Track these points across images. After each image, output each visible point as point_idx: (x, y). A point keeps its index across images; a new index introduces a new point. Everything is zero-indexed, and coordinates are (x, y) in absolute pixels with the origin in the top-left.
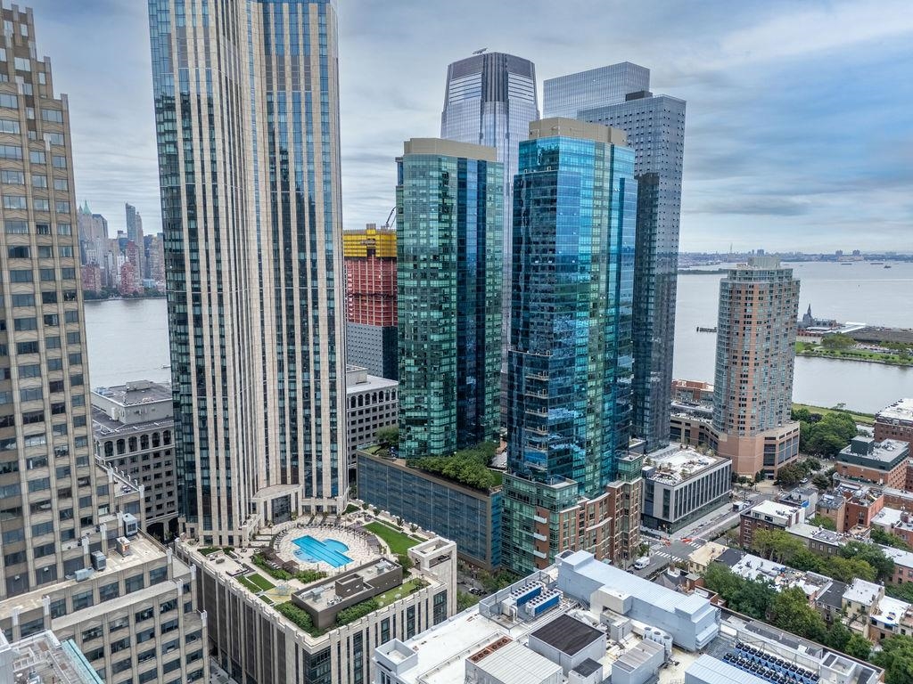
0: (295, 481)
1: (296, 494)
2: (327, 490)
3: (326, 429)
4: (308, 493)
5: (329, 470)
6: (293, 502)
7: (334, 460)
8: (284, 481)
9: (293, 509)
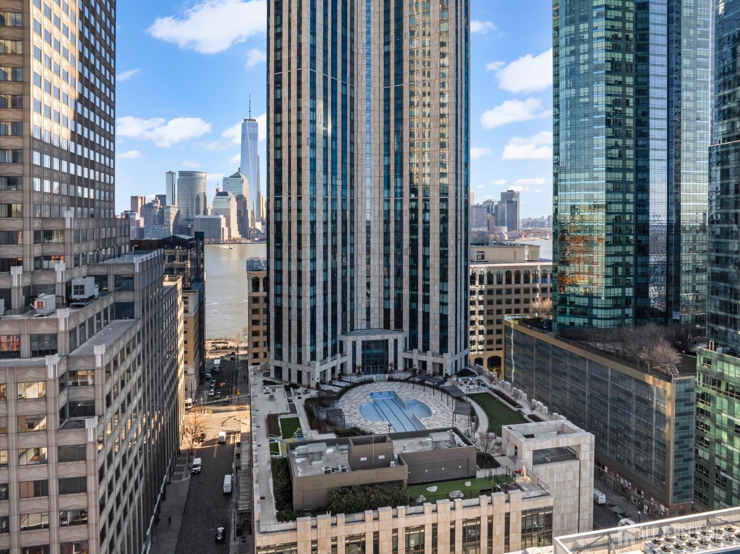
0: (399, 326)
1: (396, 341)
2: (435, 343)
3: (435, 262)
4: (412, 344)
5: (438, 317)
6: (391, 351)
7: (443, 304)
8: (387, 326)
9: (391, 360)
